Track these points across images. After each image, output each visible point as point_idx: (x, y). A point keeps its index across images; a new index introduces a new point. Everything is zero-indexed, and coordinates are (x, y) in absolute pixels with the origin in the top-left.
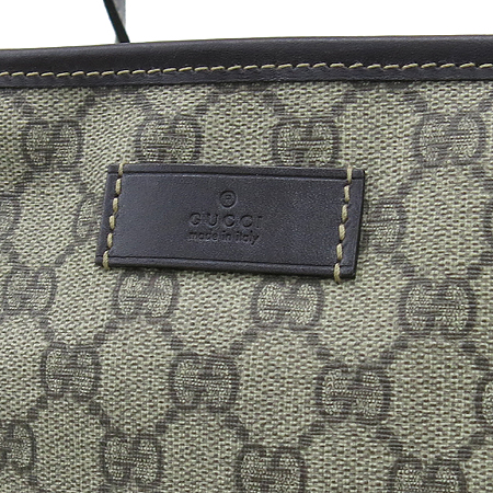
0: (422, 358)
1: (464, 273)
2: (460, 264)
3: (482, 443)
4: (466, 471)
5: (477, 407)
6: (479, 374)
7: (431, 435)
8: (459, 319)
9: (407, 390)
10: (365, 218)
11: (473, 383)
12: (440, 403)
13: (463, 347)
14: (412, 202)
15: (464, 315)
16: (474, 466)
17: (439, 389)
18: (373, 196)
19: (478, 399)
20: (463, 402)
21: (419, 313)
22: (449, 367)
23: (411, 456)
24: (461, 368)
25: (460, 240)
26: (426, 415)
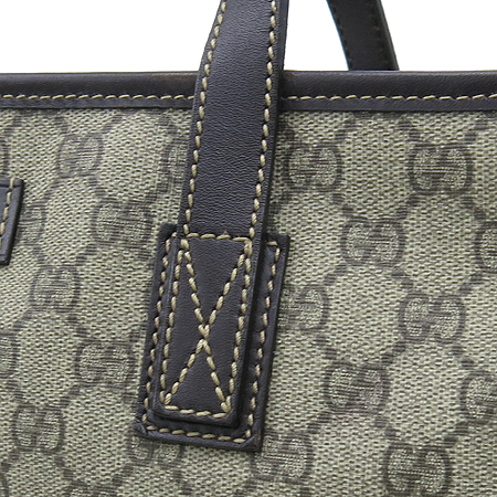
0: (40, 326)
1: (74, 261)
2: (72, 254)
3: (77, 394)
4: (65, 415)
5: (76, 365)
6: (79, 340)
7: (43, 387)
8: (67, 297)
9: (28, 351)
10: (22, 218)
11: (74, 347)
12: (50, 362)
13: (69, 319)
14: (51, 205)
15: (71, 293)
16: (71, 411)
17: (50, 351)
18: (28, 201)
19: (78, 360)
20: (66, 362)
21: (42, 292)
22: (57, 334)
23: (28, 403)
24: (66, 335)
25: (75, 235)
26: (40, 371)
